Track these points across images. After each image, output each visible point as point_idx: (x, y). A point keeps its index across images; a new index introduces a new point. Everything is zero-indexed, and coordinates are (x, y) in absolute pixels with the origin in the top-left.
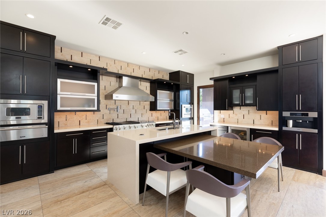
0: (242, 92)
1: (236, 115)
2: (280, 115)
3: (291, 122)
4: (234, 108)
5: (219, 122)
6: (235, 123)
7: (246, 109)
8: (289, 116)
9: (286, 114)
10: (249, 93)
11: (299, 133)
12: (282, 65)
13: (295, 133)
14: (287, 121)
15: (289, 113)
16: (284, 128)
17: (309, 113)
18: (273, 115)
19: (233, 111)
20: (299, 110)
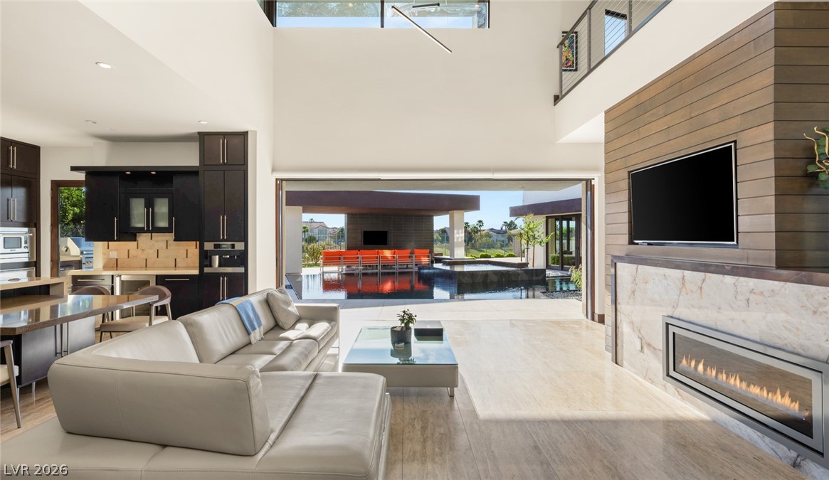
0: (149, 205)
1: (143, 250)
2: (202, 247)
3: (216, 259)
4: (139, 236)
5: (106, 267)
6: (141, 268)
7: (163, 238)
8: (213, 249)
9: (209, 246)
10: (162, 207)
11: (224, 274)
12: (205, 165)
13: (218, 275)
14: (211, 257)
15: (212, 244)
16: (207, 270)
17: (236, 243)
18: (192, 248)
19: (135, 243)
20: (224, 240)
